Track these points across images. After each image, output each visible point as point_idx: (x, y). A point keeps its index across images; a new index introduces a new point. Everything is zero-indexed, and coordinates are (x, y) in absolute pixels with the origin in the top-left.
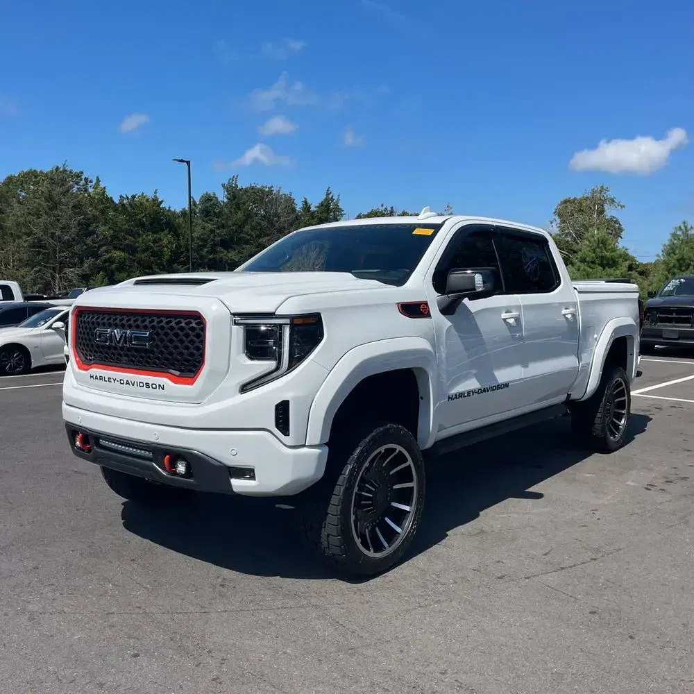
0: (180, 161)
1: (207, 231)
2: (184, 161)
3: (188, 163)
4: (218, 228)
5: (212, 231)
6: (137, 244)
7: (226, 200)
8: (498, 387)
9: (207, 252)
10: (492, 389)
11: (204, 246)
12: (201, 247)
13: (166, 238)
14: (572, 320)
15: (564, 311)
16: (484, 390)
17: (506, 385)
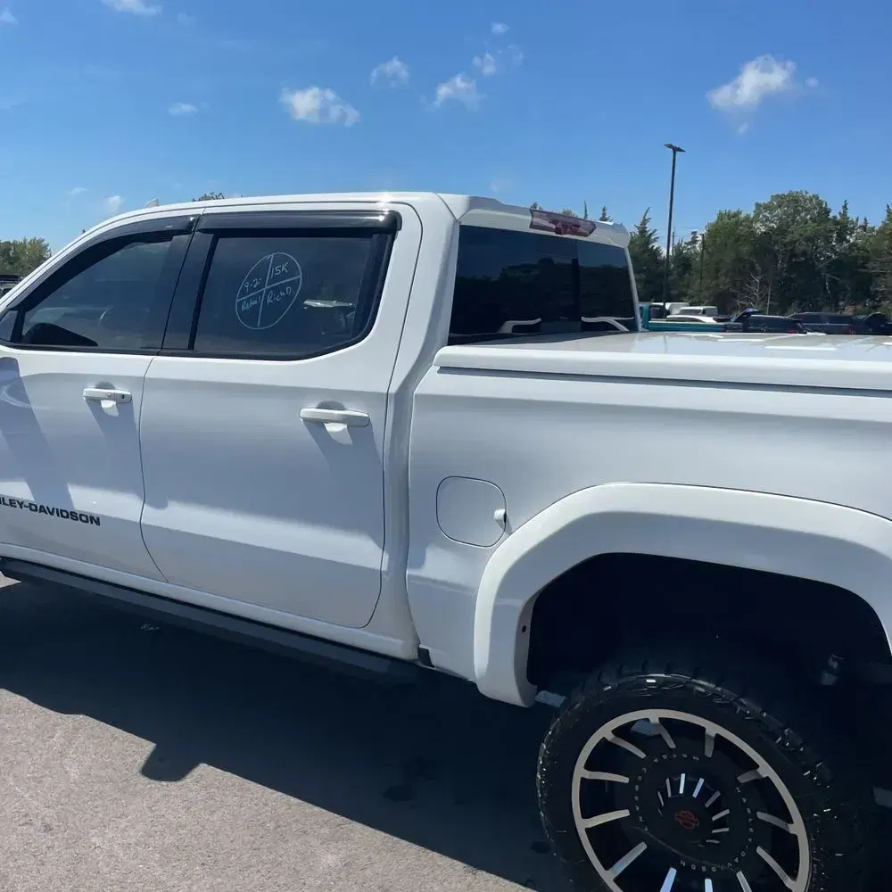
8: (74, 516)
10: (61, 513)
14: (348, 440)
15: (310, 410)
16: (42, 509)
17: (92, 518)
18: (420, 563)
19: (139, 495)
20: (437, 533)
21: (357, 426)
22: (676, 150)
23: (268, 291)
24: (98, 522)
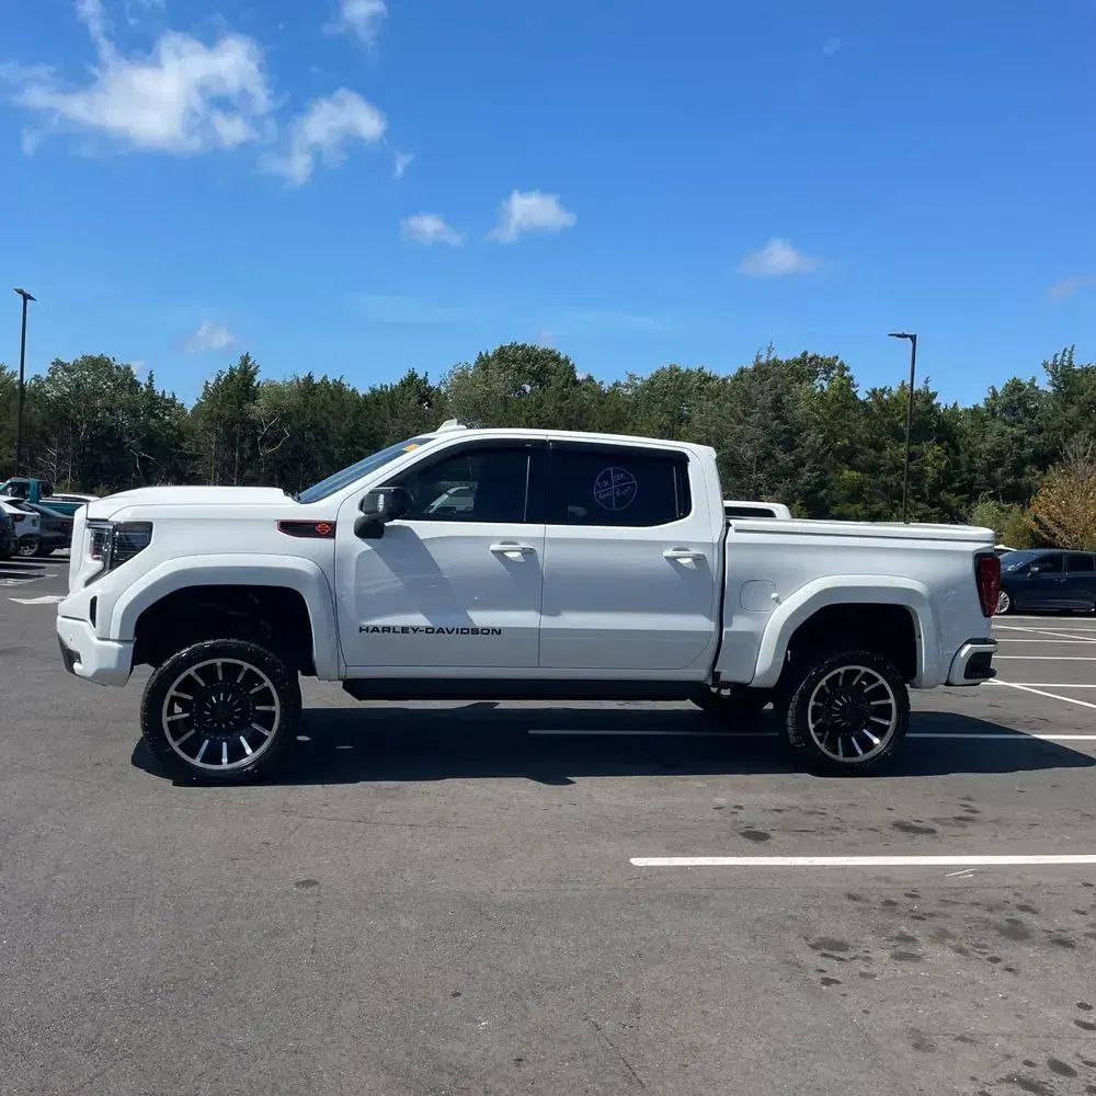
0: (898, 336)
1: (1007, 439)
2: (906, 336)
3: (913, 338)
4: (1029, 434)
5: (1019, 440)
6: (881, 462)
7: (1050, 389)
8: (475, 631)
9: (1004, 474)
10: (462, 631)
11: (999, 464)
12: (992, 467)
13: (931, 451)
14: (694, 567)
15: (669, 553)
16: (441, 631)
17: (494, 630)
18: (730, 625)
19: (537, 611)
20: (741, 609)
21: (698, 559)
22: (26, 297)
23: (616, 489)
24: (499, 633)
